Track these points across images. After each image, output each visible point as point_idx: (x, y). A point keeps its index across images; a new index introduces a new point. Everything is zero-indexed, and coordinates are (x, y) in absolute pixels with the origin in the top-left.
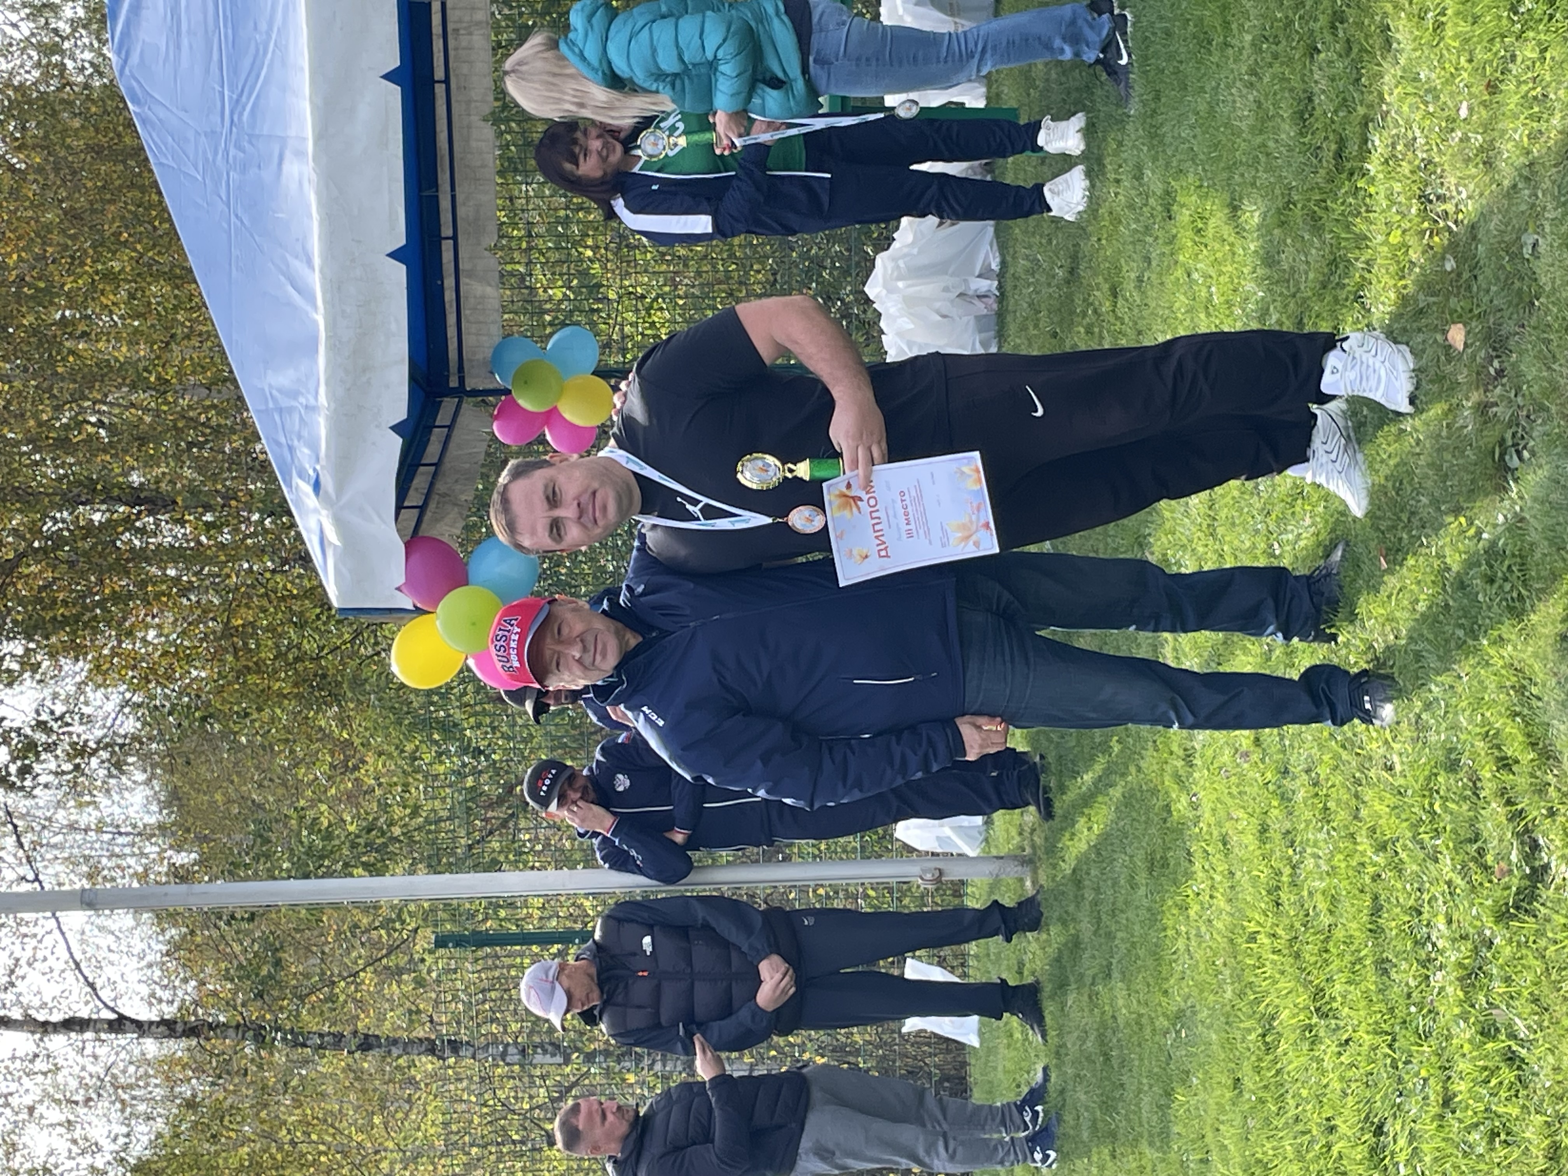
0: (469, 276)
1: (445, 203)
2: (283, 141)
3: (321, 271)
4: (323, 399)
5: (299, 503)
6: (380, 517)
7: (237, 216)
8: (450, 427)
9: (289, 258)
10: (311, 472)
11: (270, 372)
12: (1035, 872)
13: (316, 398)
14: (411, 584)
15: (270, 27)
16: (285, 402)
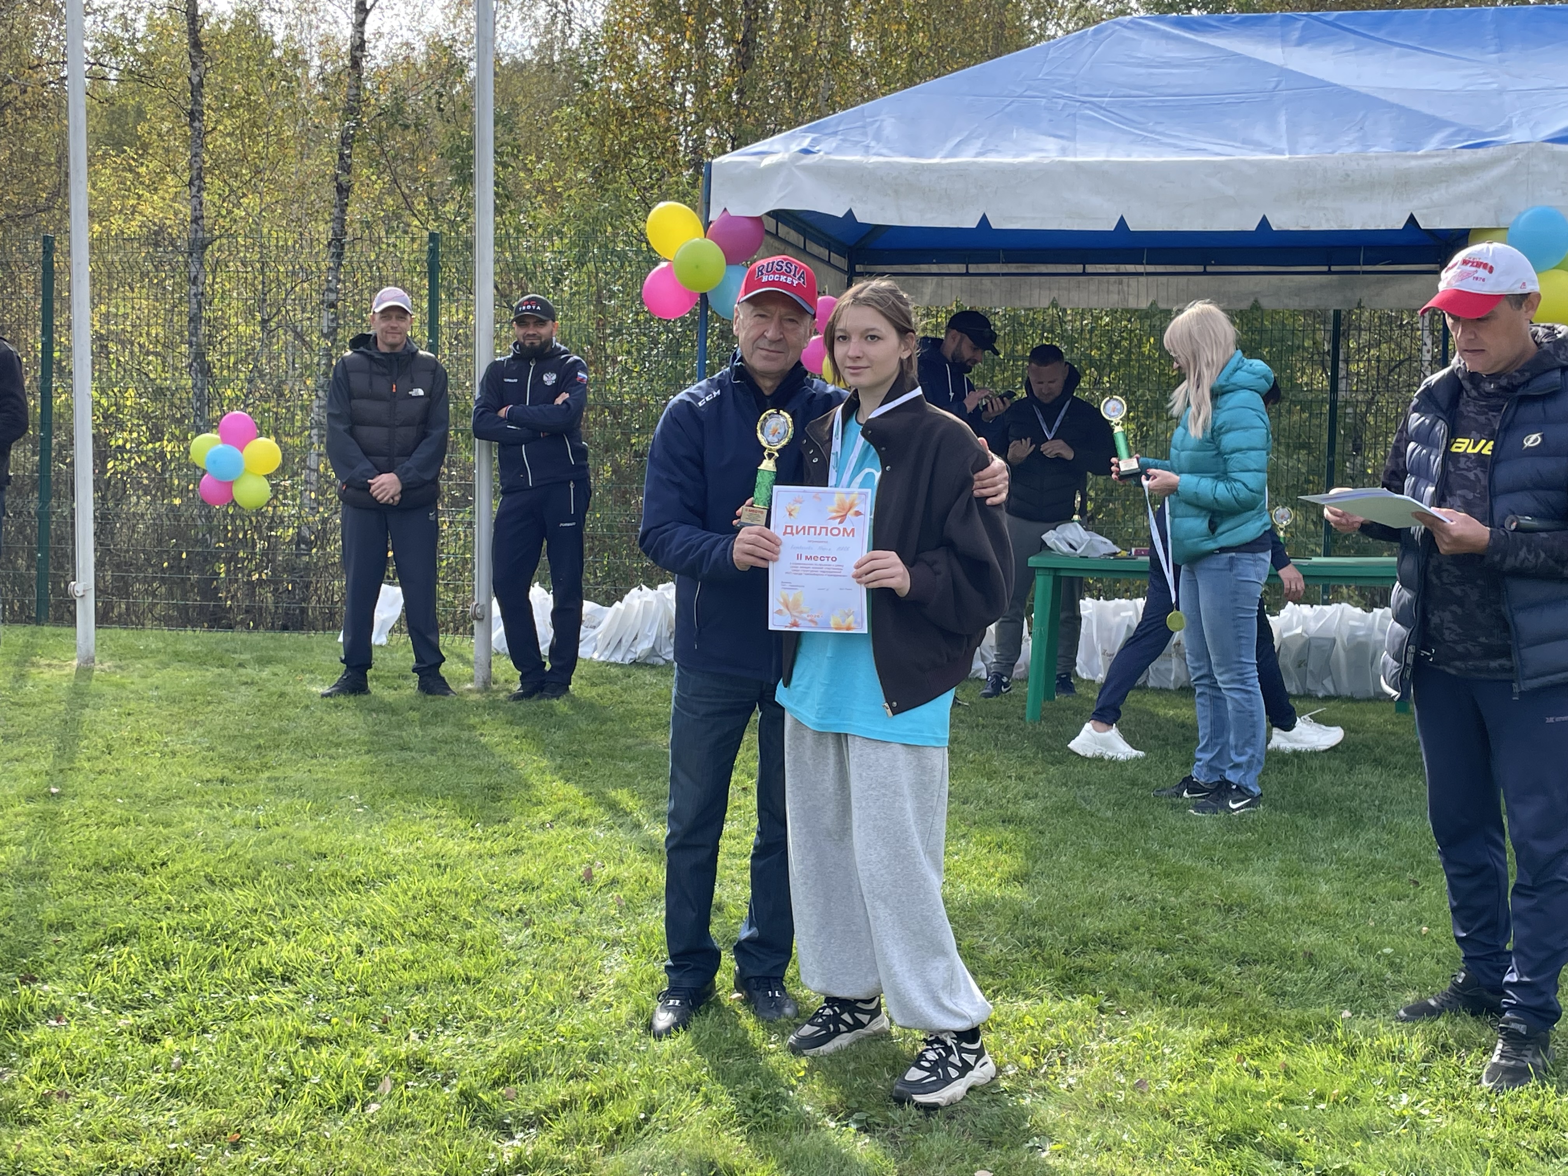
0: (937, 284)
1: (993, 268)
2: (1072, 139)
3: (974, 163)
4: (874, 159)
5: (793, 137)
6: (782, 198)
7: (1012, 102)
8: (829, 263)
9: (982, 139)
10: (817, 148)
11: (893, 120)
12: (478, 691)
13: (876, 154)
14: (728, 220)
15: (1159, 134)
16: (871, 130)
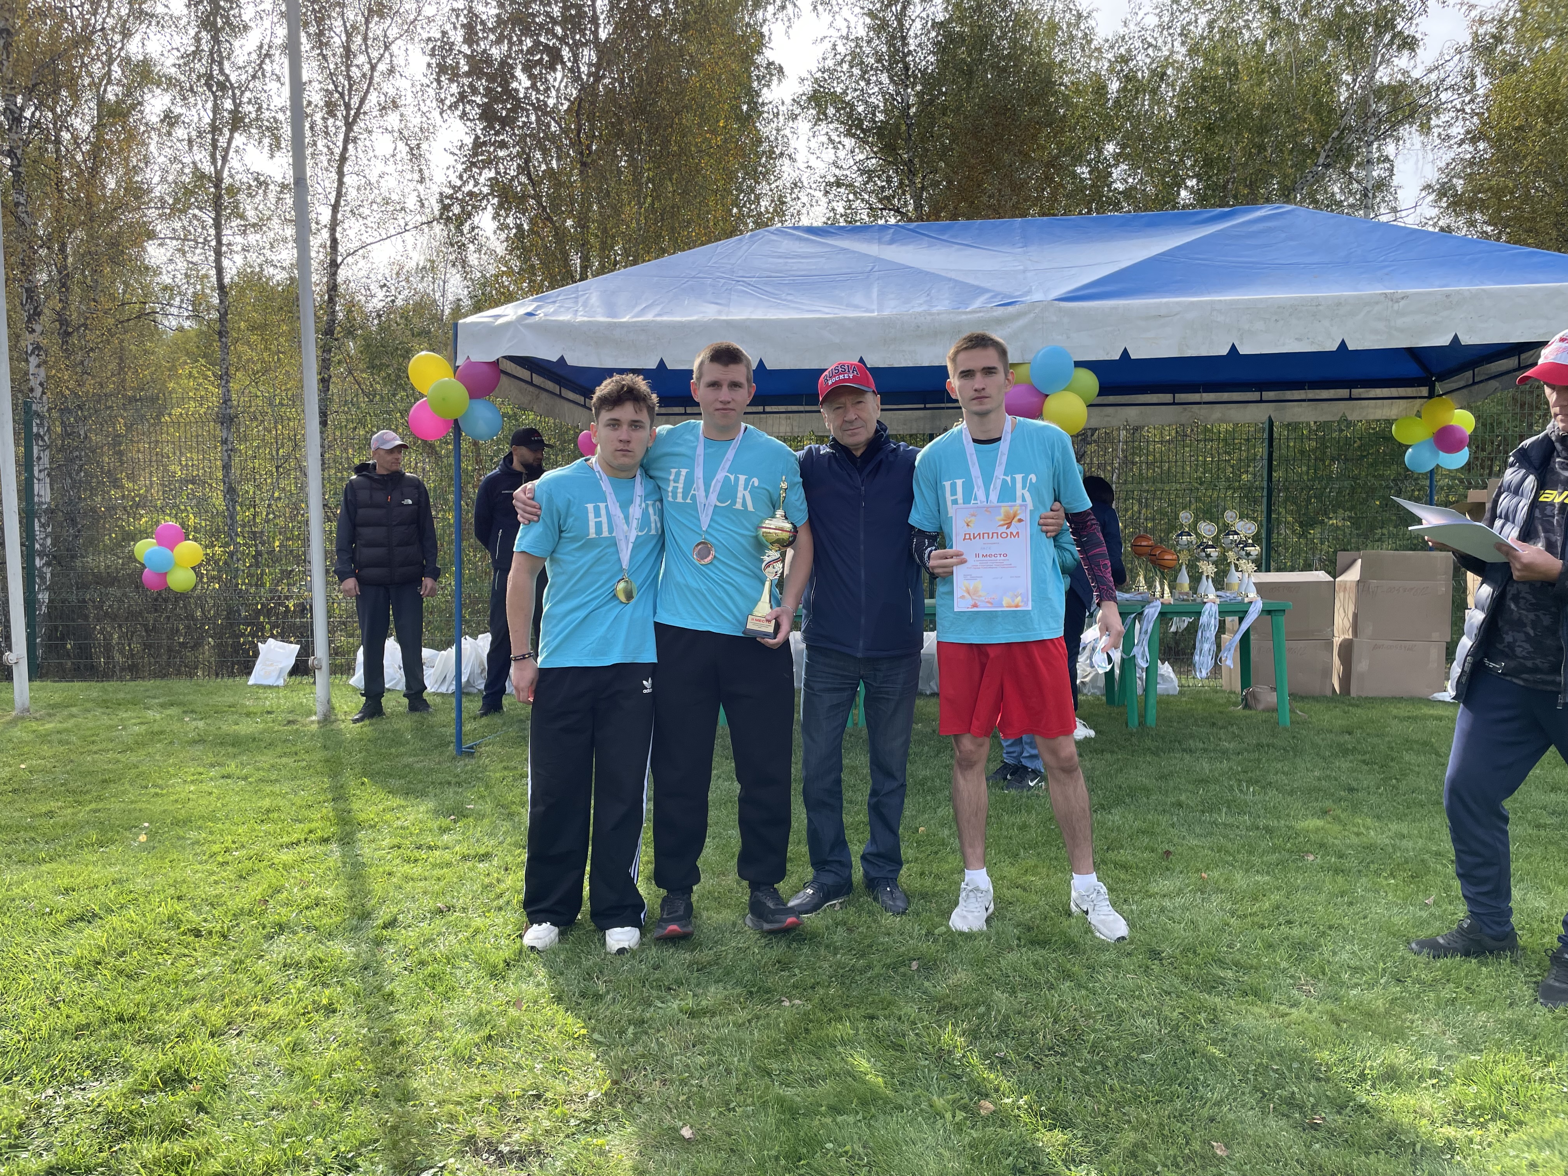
2: (728, 305)
3: (655, 320)
4: (580, 318)
5: (523, 305)
6: (513, 347)
7: (687, 281)
9: (663, 304)
10: (539, 311)
11: (599, 293)
13: (581, 315)
16: (581, 300)
